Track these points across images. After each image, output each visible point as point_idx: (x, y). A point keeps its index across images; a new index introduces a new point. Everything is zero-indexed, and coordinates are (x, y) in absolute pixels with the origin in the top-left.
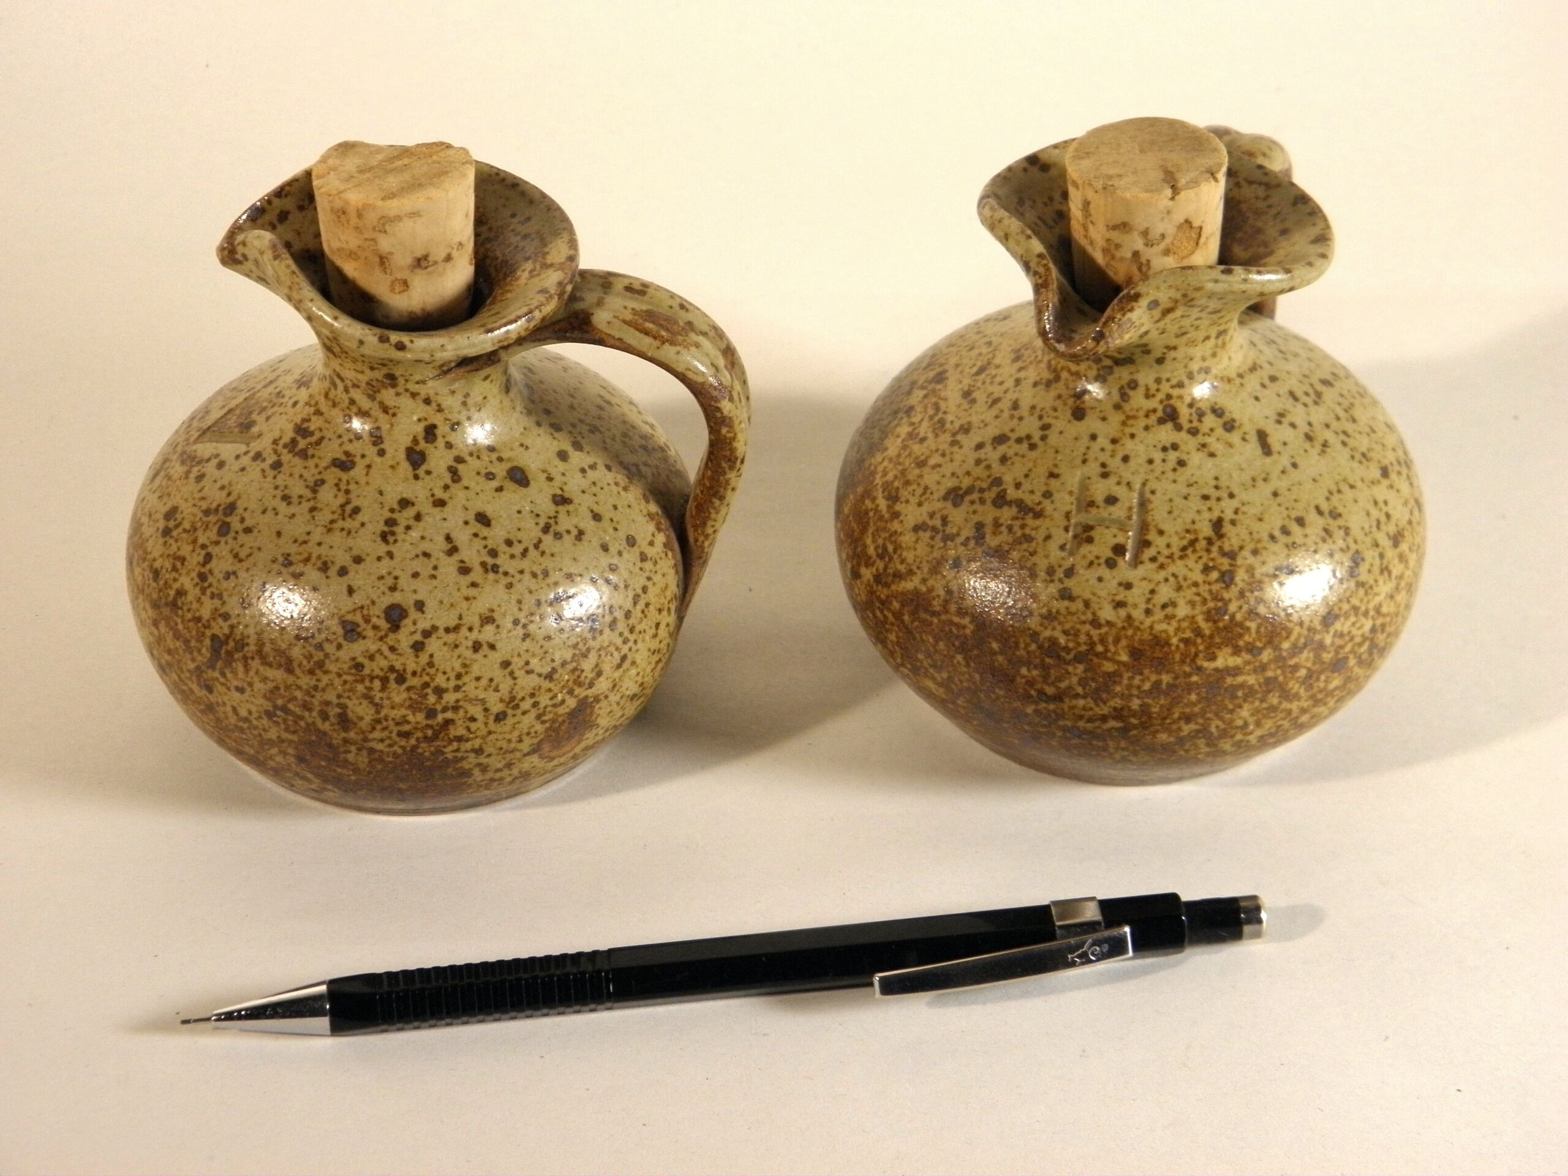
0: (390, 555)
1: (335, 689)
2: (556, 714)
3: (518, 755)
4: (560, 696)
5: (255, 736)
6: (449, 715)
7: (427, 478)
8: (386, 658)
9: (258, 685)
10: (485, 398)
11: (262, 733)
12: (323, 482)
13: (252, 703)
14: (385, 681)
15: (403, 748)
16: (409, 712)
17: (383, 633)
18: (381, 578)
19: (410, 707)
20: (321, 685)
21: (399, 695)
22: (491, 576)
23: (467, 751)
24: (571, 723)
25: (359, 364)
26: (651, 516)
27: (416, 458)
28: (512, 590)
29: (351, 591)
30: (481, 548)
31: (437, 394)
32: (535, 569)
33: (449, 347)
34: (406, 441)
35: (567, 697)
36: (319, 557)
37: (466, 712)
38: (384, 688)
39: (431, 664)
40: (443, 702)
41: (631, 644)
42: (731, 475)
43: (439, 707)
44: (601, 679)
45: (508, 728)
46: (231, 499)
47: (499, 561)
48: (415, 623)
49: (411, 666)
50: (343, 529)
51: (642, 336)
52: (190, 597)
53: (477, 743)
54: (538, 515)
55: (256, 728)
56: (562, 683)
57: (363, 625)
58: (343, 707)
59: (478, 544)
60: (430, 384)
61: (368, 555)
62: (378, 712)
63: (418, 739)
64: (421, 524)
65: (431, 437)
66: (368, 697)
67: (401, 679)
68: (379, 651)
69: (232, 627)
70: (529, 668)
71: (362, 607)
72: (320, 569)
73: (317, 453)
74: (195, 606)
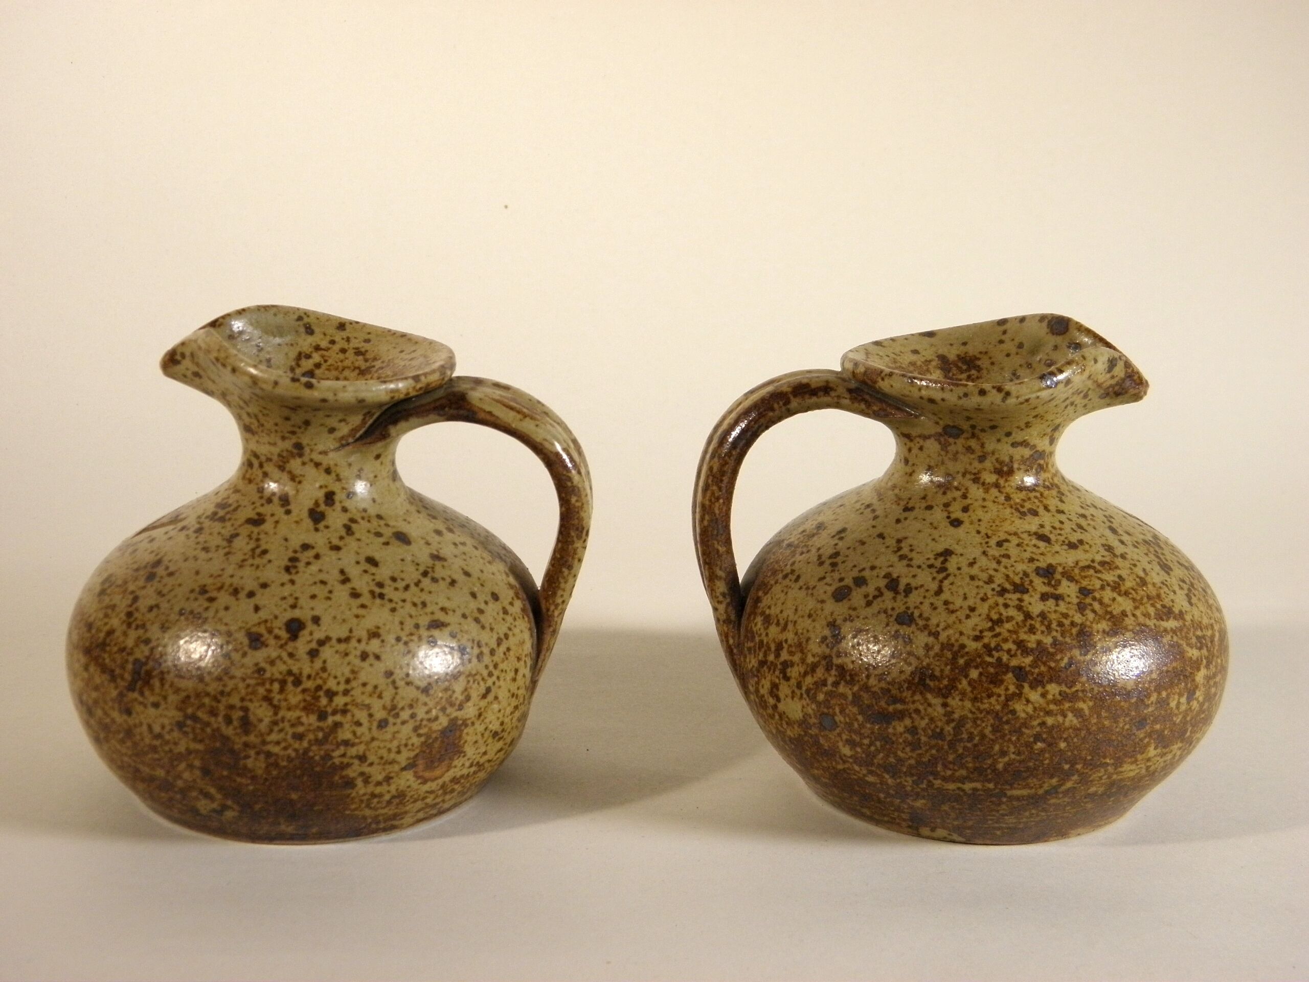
0: (292, 582)
1: (239, 692)
2: (430, 729)
3: (396, 768)
4: (434, 712)
5: (166, 752)
6: (338, 718)
7: (326, 531)
8: (285, 663)
9: (173, 698)
10: (376, 477)
11: (173, 747)
12: (237, 535)
13: (165, 716)
14: (283, 683)
15: (296, 750)
16: (303, 714)
17: (283, 642)
18: (284, 598)
19: (304, 708)
20: (228, 689)
21: (295, 696)
22: (378, 601)
23: (352, 757)
24: (442, 742)
25: (273, 435)
26: (511, 586)
27: (316, 516)
28: (396, 613)
29: (257, 609)
30: (370, 581)
31: (336, 465)
32: (415, 600)
33: (350, 389)
34: (310, 504)
35: (441, 714)
36: (231, 585)
37: (353, 716)
38: (282, 690)
39: (324, 669)
40: (334, 704)
41: (494, 678)
42: (578, 544)
43: (329, 710)
44: (470, 704)
45: (388, 736)
46: (159, 557)
47: (384, 591)
48: (311, 634)
49: (307, 670)
50: (252, 565)
51: (508, 410)
52: (118, 633)
53: (361, 748)
54: (418, 564)
55: (167, 742)
56: (437, 700)
57: (266, 635)
58: (246, 710)
59: (367, 578)
60: (332, 455)
61: (273, 582)
62: (276, 714)
63: (310, 741)
64: (320, 562)
65: (329, 501)
66: (267, 699)
67: (297, 682)
68: (280, 657)
69: (152, 649)
70: (409, 680)
71: (266, 621)
72: (231, 594)
73: (234, 517)
74: (121, 639)
